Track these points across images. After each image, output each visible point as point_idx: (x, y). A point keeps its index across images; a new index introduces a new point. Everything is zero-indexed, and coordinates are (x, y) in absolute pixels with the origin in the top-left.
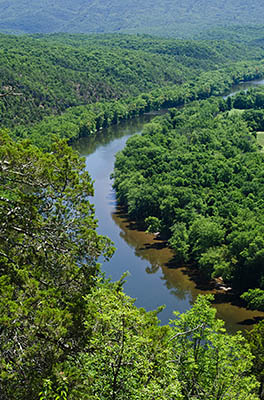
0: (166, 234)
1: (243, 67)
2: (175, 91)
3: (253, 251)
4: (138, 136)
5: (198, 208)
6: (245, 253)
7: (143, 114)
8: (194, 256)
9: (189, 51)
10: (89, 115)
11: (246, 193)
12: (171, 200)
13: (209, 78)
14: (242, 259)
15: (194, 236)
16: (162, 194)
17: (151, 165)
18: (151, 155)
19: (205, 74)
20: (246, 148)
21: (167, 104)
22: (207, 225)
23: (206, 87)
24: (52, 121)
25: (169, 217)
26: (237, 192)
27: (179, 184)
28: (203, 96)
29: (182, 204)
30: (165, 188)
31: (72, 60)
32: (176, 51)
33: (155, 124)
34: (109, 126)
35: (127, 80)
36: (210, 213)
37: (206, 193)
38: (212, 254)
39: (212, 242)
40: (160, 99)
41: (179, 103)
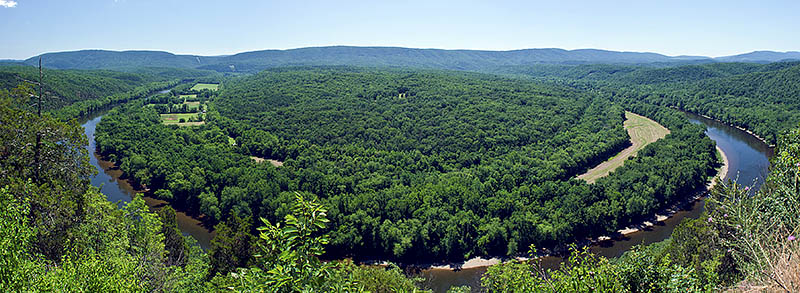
0: (119, 163)
1: (155, 85)
2: (123, 96)
3: (160, 171)
4: (107, 116)
5: (134, 151)
6: (156, 172)
7: (109, 106)
8: (132, 174)
9: (130, 78)
10: (84, 106)
11: (156, 143)
12: (121, 146)
13: (139, 90)
14: (154, 175)
15: (132, 164)
16: (117, 144)
17: (112, 130)
18: (112, 125)
19: (137, 88)
20: (156, 122)
21: (120, 101)
22: (138, 158)
23: (137, 94)
24: (67, 108)
25: (120, 154)
26: (152, 142)
27: (125, 139)
28: (136, 98)
29: (127, 148)
30: (118, 140)
31: (77, 81)
32: (123, 77)
33: (114, 110)
34: (93, 112)
35: (101, 90)
36: (140, 152)
37: (137, 143)
38: (141, 172)
39: (141, 167)
40: (117, 99)
41: (125, 101)
